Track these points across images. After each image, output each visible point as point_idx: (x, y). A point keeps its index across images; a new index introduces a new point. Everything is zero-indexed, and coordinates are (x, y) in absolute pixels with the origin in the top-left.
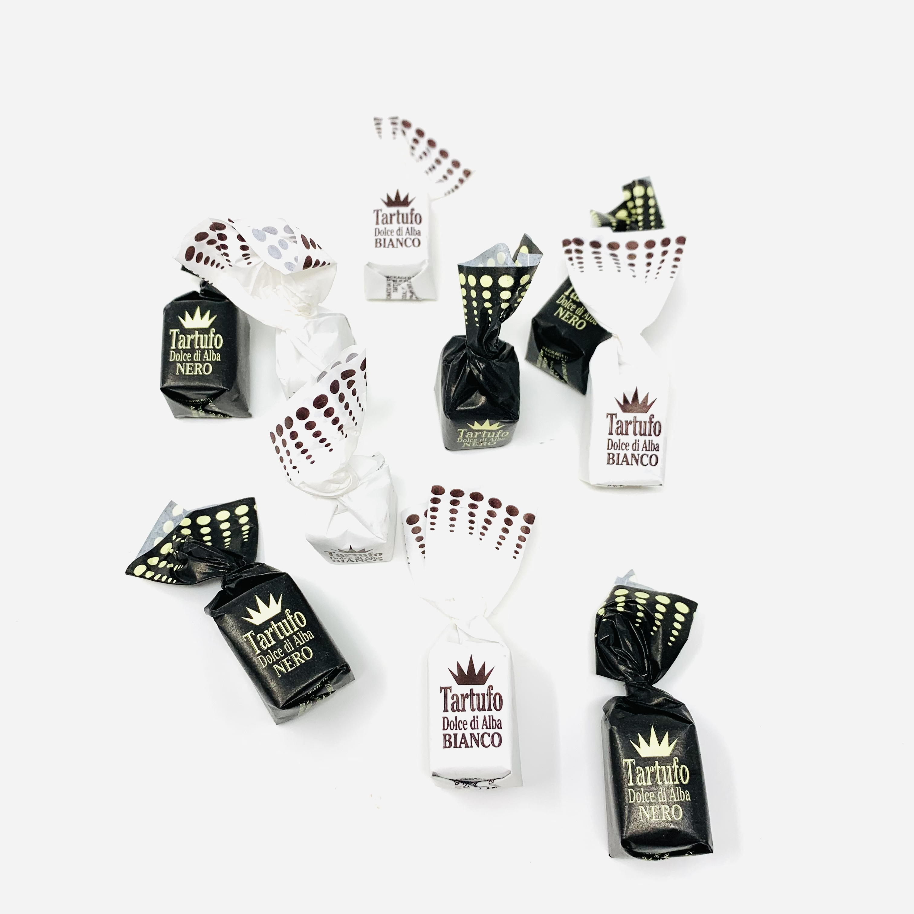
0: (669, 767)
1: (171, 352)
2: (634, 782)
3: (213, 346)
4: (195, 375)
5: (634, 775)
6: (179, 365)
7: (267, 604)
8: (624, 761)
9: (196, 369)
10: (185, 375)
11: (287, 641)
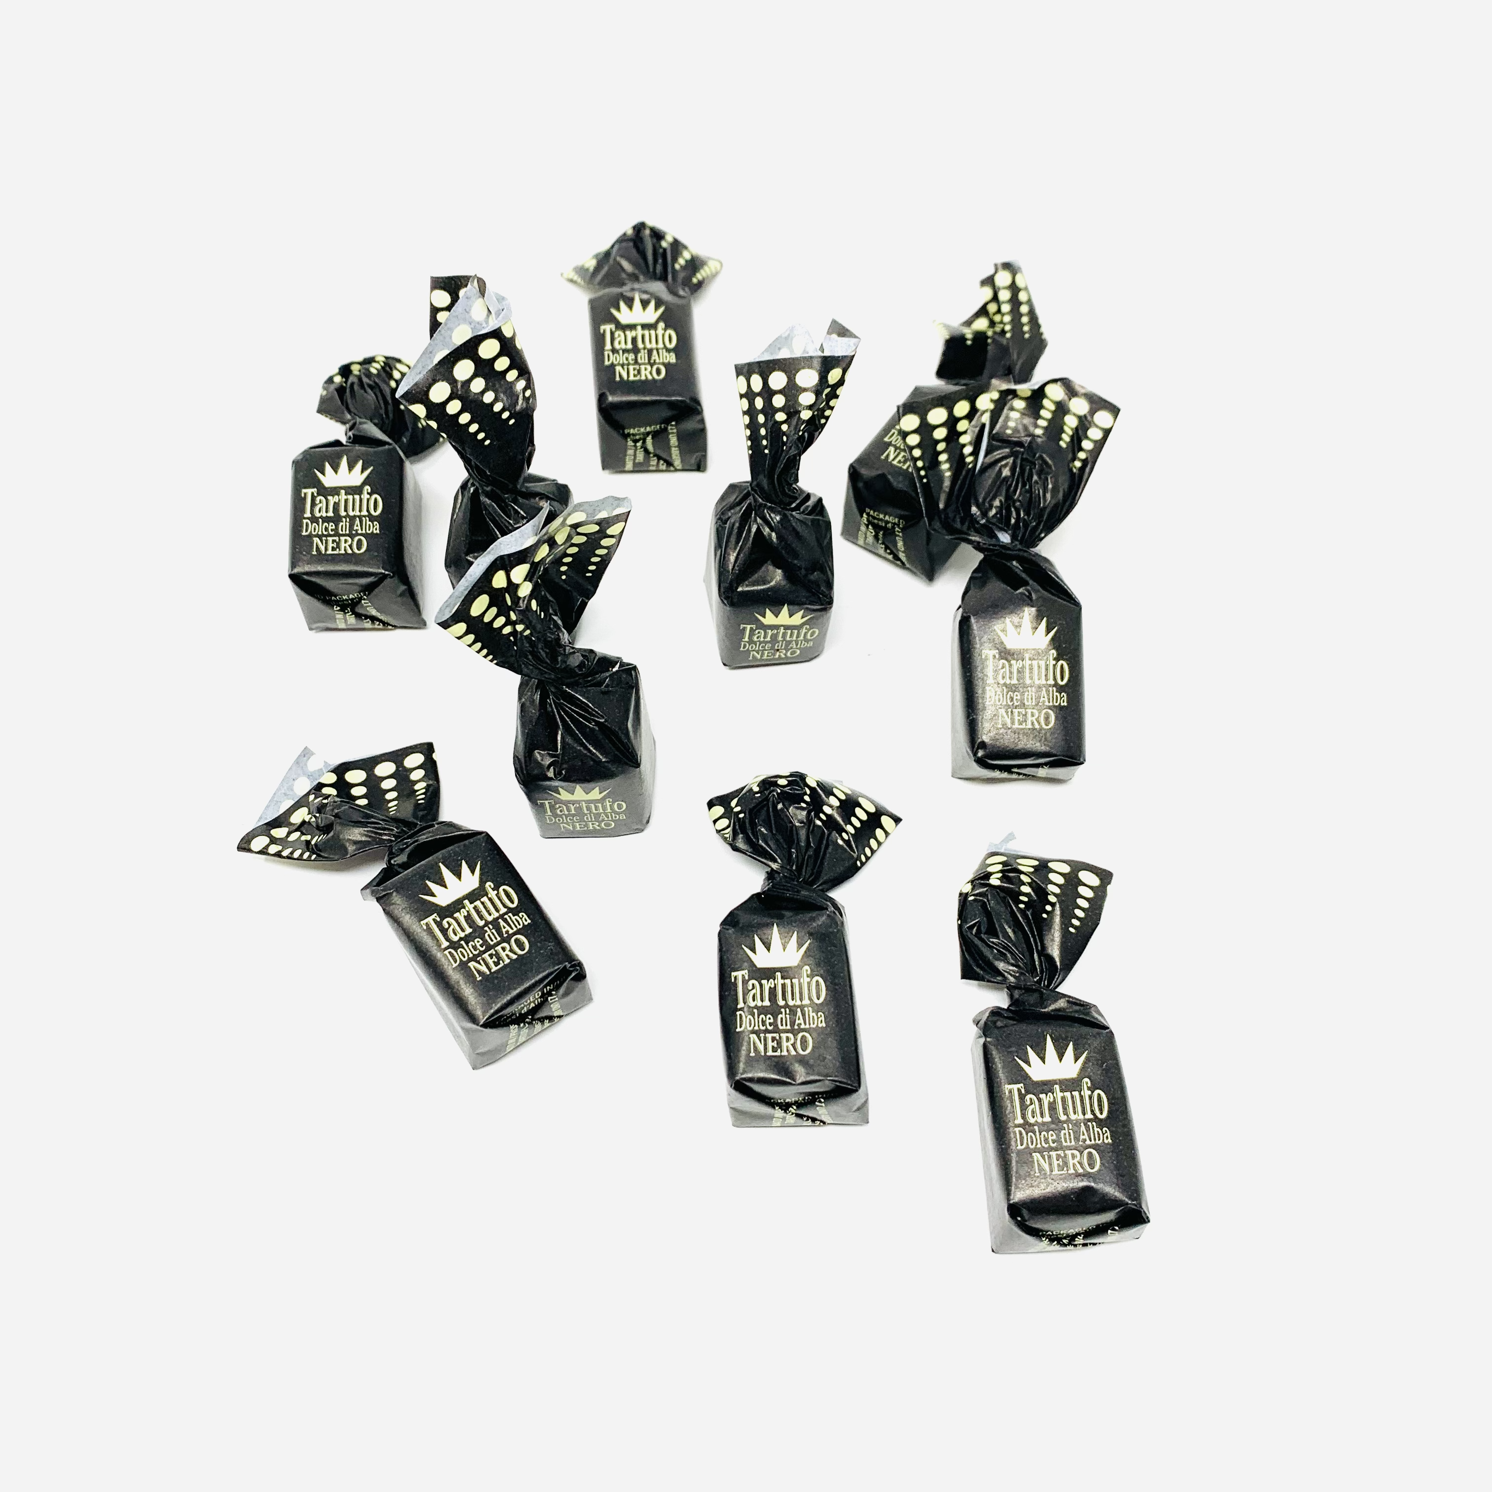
0: (1076, 1094)
1: (305, 521)
2: (1024, 1116)
3: (368, 511)
4: (342, 554)
5: (1024, 1108)
6: (316, 540)
7: (458, 875)
8: (1007, 1087)
9: (343, 545)
10: (325, 554)
11: (489, 928)
